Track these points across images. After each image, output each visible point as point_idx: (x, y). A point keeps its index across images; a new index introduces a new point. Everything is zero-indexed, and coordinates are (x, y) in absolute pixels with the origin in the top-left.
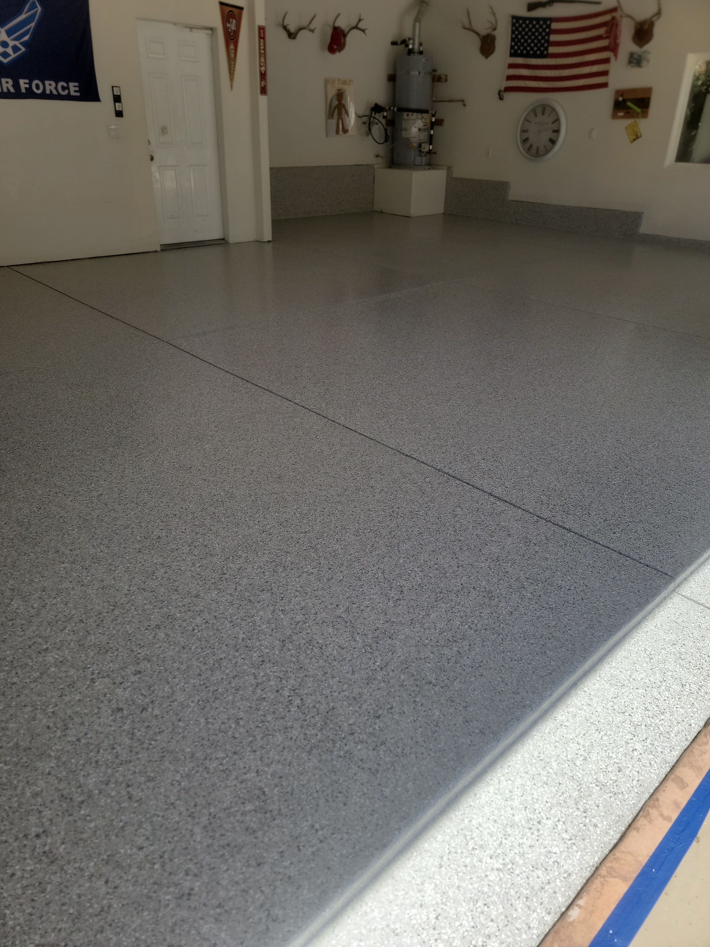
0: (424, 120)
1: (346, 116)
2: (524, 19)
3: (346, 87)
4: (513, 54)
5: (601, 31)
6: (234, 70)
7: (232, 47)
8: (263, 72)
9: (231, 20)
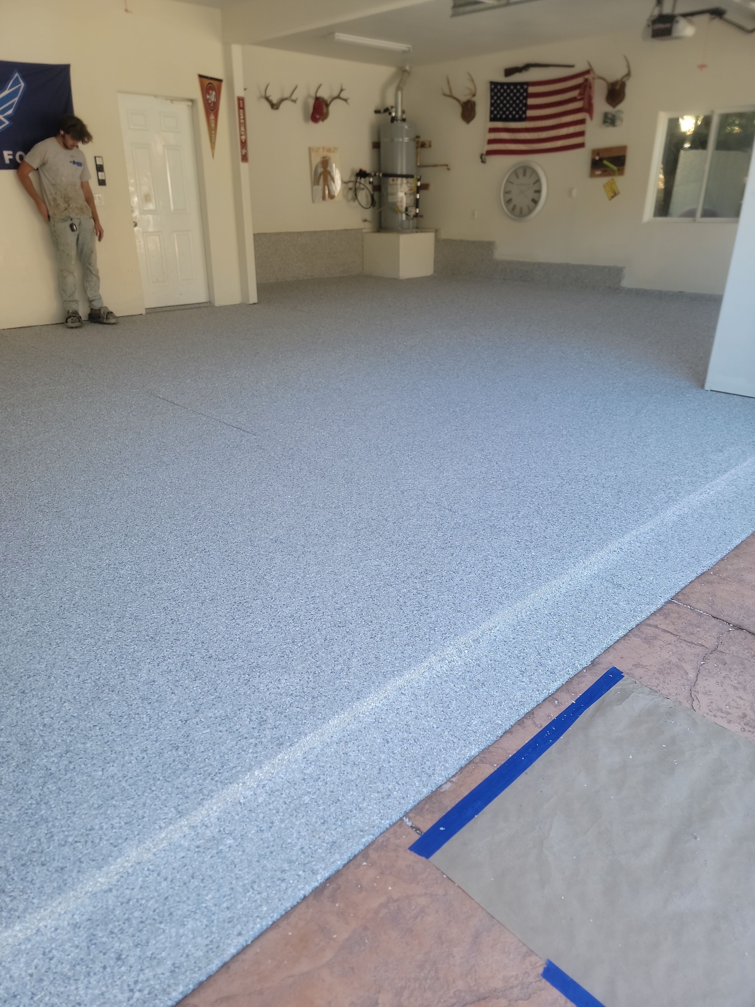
0: (409, 185)
1: (332, 183)
2: (502, 84)
3: (331, 155)
4: (493, 119)
5: (575, 93)
6: (215, 140)
7: (212, 117)
8: (243, 141)
9: (211, 92)
